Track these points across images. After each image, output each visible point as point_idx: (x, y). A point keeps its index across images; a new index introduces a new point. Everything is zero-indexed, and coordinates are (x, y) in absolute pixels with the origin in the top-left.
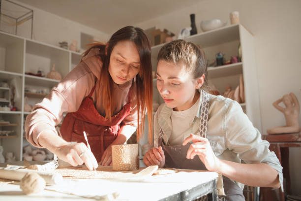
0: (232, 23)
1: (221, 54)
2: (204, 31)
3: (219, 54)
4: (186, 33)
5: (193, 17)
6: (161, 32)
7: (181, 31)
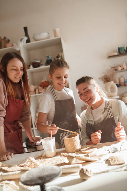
0: (55, 36)
1: (50, 57)
2: (36, 40)
3: (48, 57)
4: (24, 42)
5: (26, 29)
6: (2, 39)
7: (20, 40)
